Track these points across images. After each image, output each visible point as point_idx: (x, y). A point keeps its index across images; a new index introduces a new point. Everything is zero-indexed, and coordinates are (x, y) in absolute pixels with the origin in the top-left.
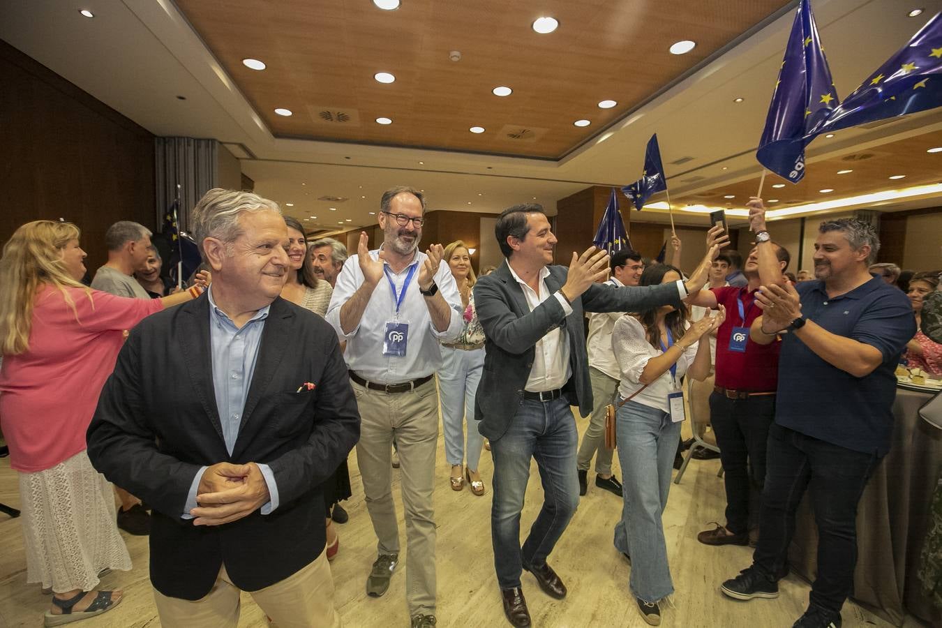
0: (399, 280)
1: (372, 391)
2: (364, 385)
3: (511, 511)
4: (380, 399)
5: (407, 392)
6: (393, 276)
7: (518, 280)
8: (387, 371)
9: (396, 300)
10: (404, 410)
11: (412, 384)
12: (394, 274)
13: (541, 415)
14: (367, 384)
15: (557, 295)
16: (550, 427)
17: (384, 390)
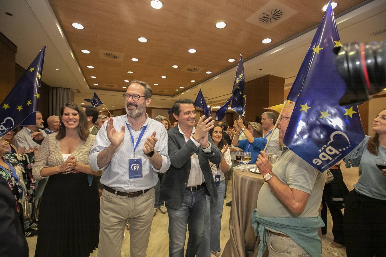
0: (136, 134)
1: (119, 196)
2: (114, 193)
3: (178, 248)
4: (124, 201)
5: (140, 196)
6: (133, 132)
7: (181, 132)
8: (129, 187)
9: (134, 146)
10: (138, 207)
11: (143, 192)
12: (133, 131)
13: (190, 198)
14: (116, 192)
15: (192, 139)
16: (195, 204)
17: (126, 195)
